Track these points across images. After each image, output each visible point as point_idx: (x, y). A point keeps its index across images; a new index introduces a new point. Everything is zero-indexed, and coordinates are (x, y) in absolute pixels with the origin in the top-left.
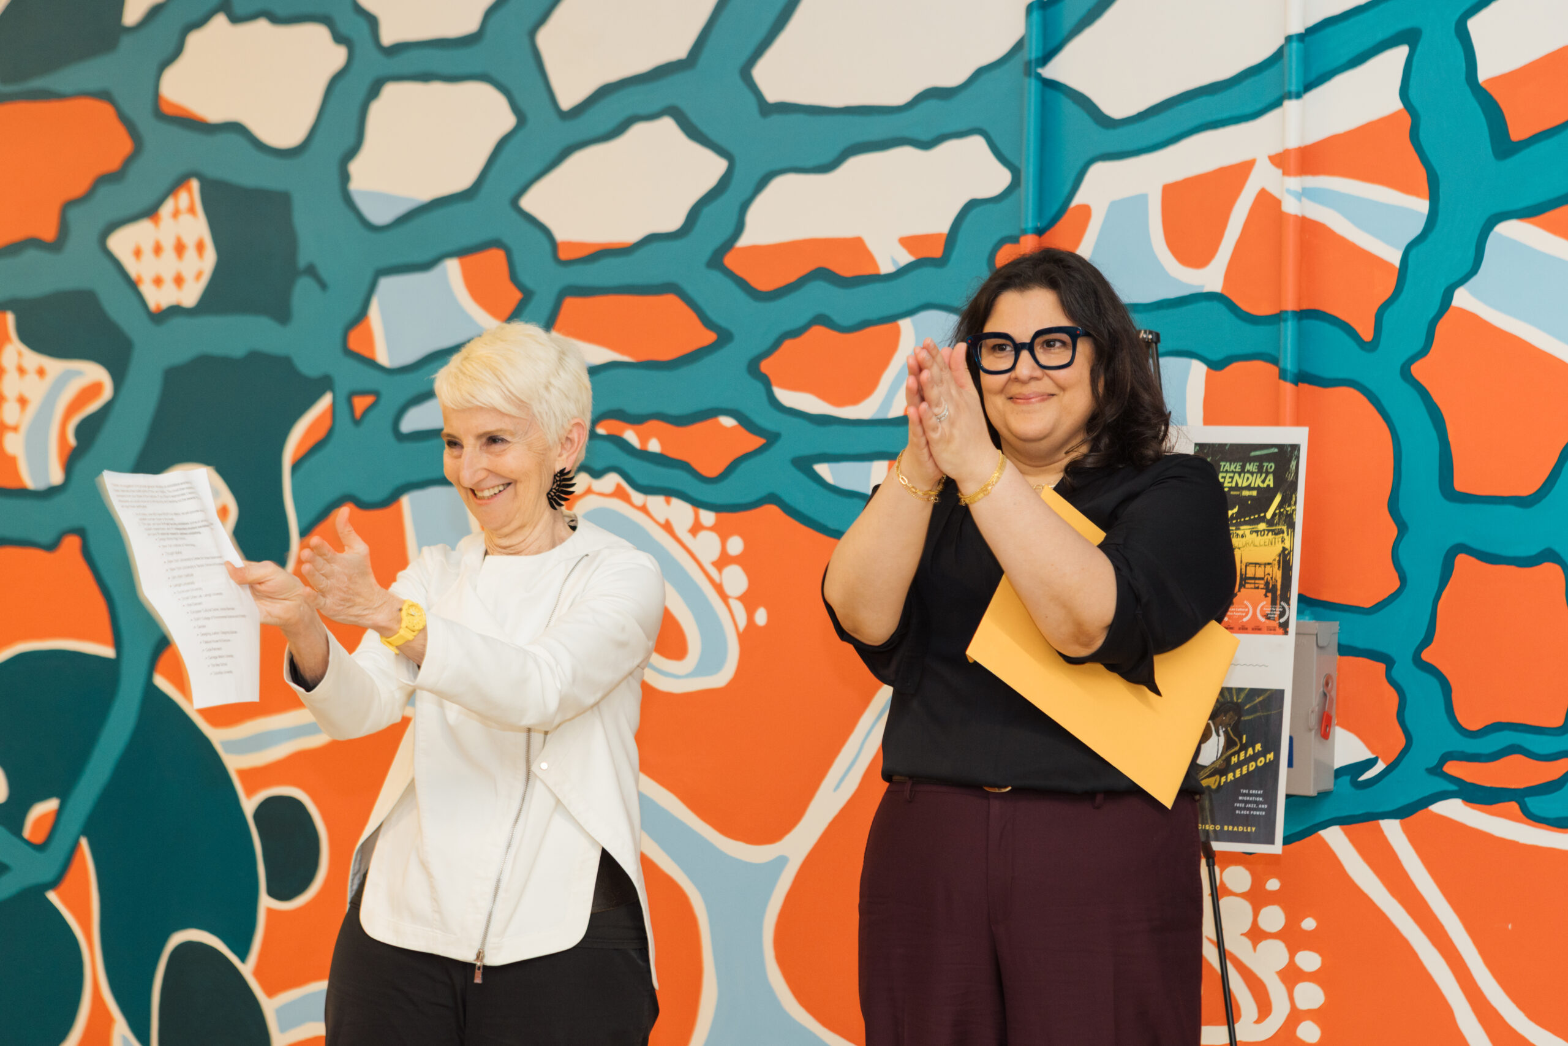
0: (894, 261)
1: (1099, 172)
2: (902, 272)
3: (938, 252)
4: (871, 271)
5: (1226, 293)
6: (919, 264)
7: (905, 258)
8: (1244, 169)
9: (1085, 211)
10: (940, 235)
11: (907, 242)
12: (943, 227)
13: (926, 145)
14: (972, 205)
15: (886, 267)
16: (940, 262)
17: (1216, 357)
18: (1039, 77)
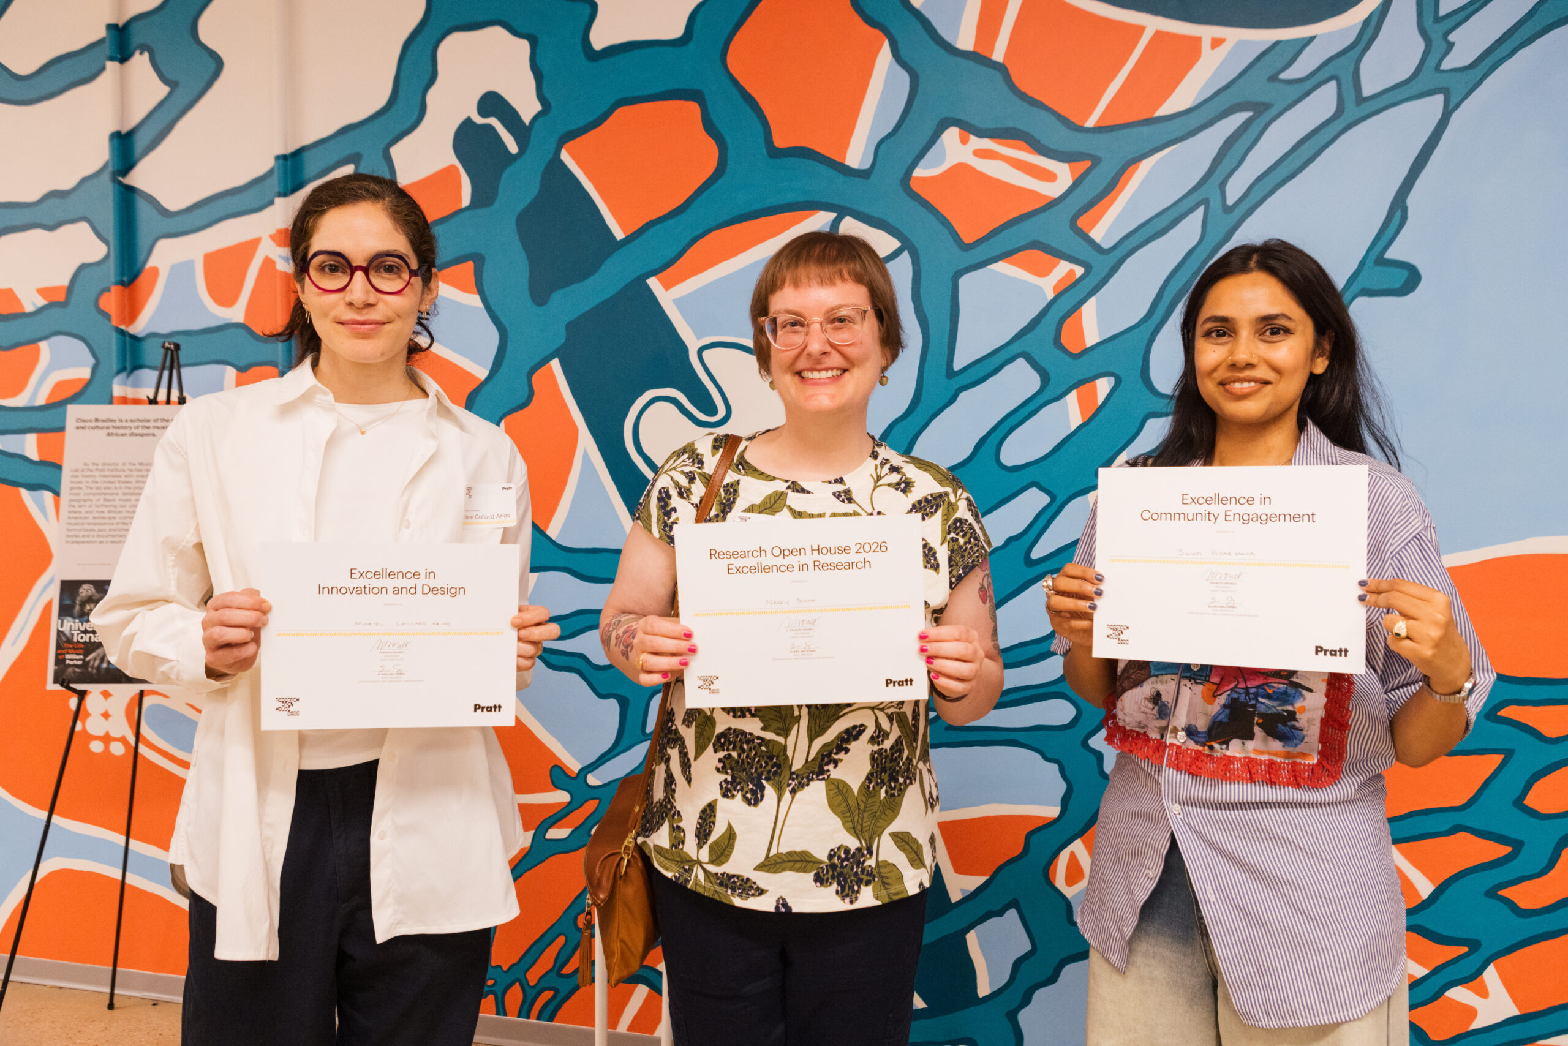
0: (34, 304)
1: (162, 246)
2: (40, 311)
3: (61, 298)
4: (19, 311)
5: (247, 324)
6: (51, 305)
7: (41, 302)
8: (254, 244)
9: (155, 271)
10: (62, 287)
11: (42, 292)
12: (65, 282)
13: (51, 228)
14: (83, 267)
15: (29, 308)
16: (64, 304)
17: (242, 363)
18: (120, 183)
